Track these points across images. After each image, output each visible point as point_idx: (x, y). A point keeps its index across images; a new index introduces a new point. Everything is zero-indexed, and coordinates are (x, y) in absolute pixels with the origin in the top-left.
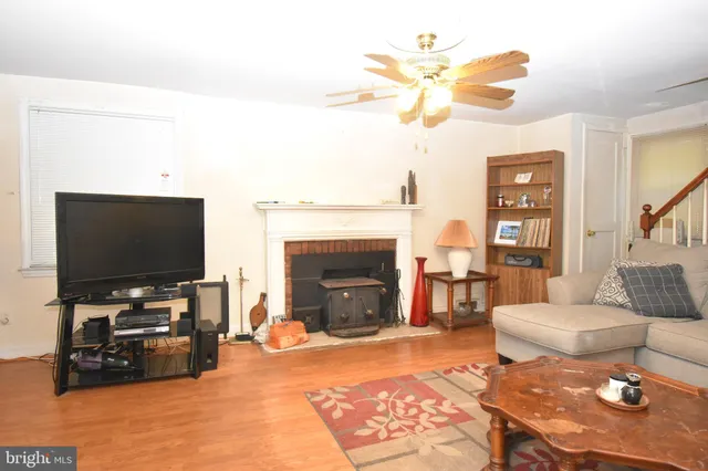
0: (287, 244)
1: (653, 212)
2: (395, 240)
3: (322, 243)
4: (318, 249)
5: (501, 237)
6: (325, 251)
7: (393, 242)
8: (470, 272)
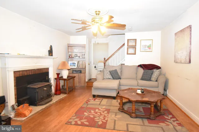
0: (15, 72)
1: (106, 59)
2: (48, 68)
3: (26, 71)
4: (26, 74)
5: (70, 66)
6: (28, 74)
7: (48, 69)
8: (68, 77)
